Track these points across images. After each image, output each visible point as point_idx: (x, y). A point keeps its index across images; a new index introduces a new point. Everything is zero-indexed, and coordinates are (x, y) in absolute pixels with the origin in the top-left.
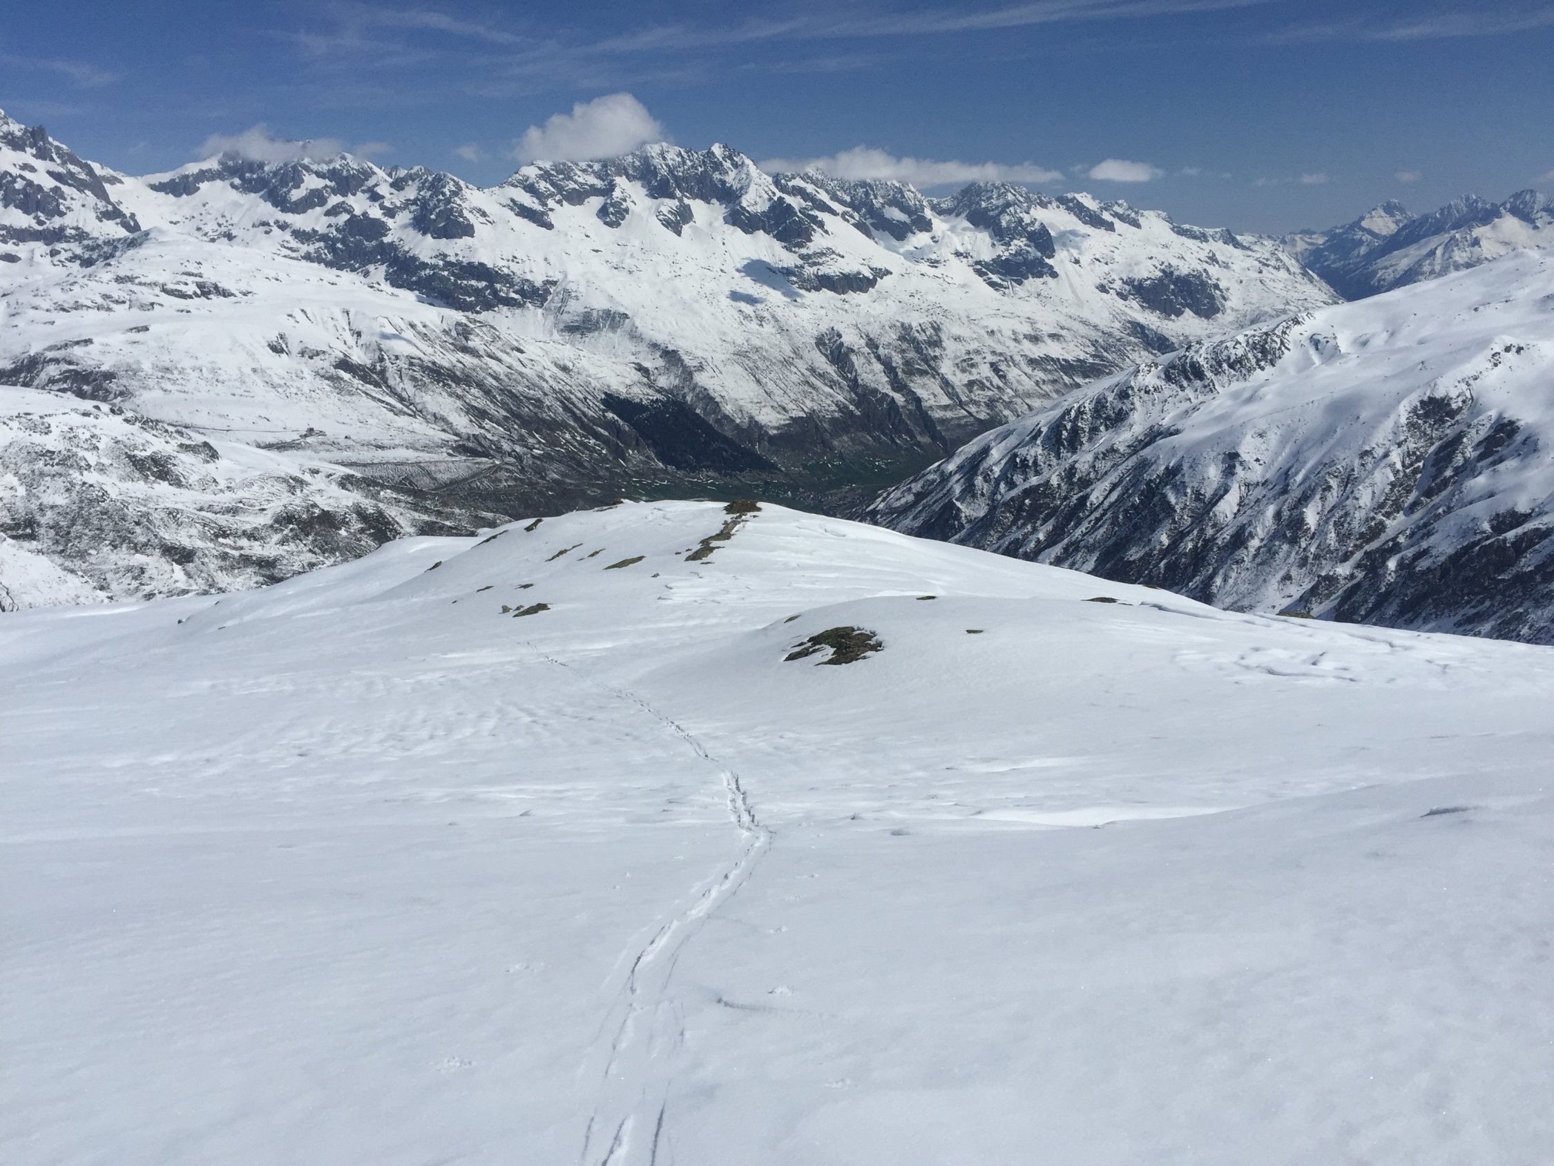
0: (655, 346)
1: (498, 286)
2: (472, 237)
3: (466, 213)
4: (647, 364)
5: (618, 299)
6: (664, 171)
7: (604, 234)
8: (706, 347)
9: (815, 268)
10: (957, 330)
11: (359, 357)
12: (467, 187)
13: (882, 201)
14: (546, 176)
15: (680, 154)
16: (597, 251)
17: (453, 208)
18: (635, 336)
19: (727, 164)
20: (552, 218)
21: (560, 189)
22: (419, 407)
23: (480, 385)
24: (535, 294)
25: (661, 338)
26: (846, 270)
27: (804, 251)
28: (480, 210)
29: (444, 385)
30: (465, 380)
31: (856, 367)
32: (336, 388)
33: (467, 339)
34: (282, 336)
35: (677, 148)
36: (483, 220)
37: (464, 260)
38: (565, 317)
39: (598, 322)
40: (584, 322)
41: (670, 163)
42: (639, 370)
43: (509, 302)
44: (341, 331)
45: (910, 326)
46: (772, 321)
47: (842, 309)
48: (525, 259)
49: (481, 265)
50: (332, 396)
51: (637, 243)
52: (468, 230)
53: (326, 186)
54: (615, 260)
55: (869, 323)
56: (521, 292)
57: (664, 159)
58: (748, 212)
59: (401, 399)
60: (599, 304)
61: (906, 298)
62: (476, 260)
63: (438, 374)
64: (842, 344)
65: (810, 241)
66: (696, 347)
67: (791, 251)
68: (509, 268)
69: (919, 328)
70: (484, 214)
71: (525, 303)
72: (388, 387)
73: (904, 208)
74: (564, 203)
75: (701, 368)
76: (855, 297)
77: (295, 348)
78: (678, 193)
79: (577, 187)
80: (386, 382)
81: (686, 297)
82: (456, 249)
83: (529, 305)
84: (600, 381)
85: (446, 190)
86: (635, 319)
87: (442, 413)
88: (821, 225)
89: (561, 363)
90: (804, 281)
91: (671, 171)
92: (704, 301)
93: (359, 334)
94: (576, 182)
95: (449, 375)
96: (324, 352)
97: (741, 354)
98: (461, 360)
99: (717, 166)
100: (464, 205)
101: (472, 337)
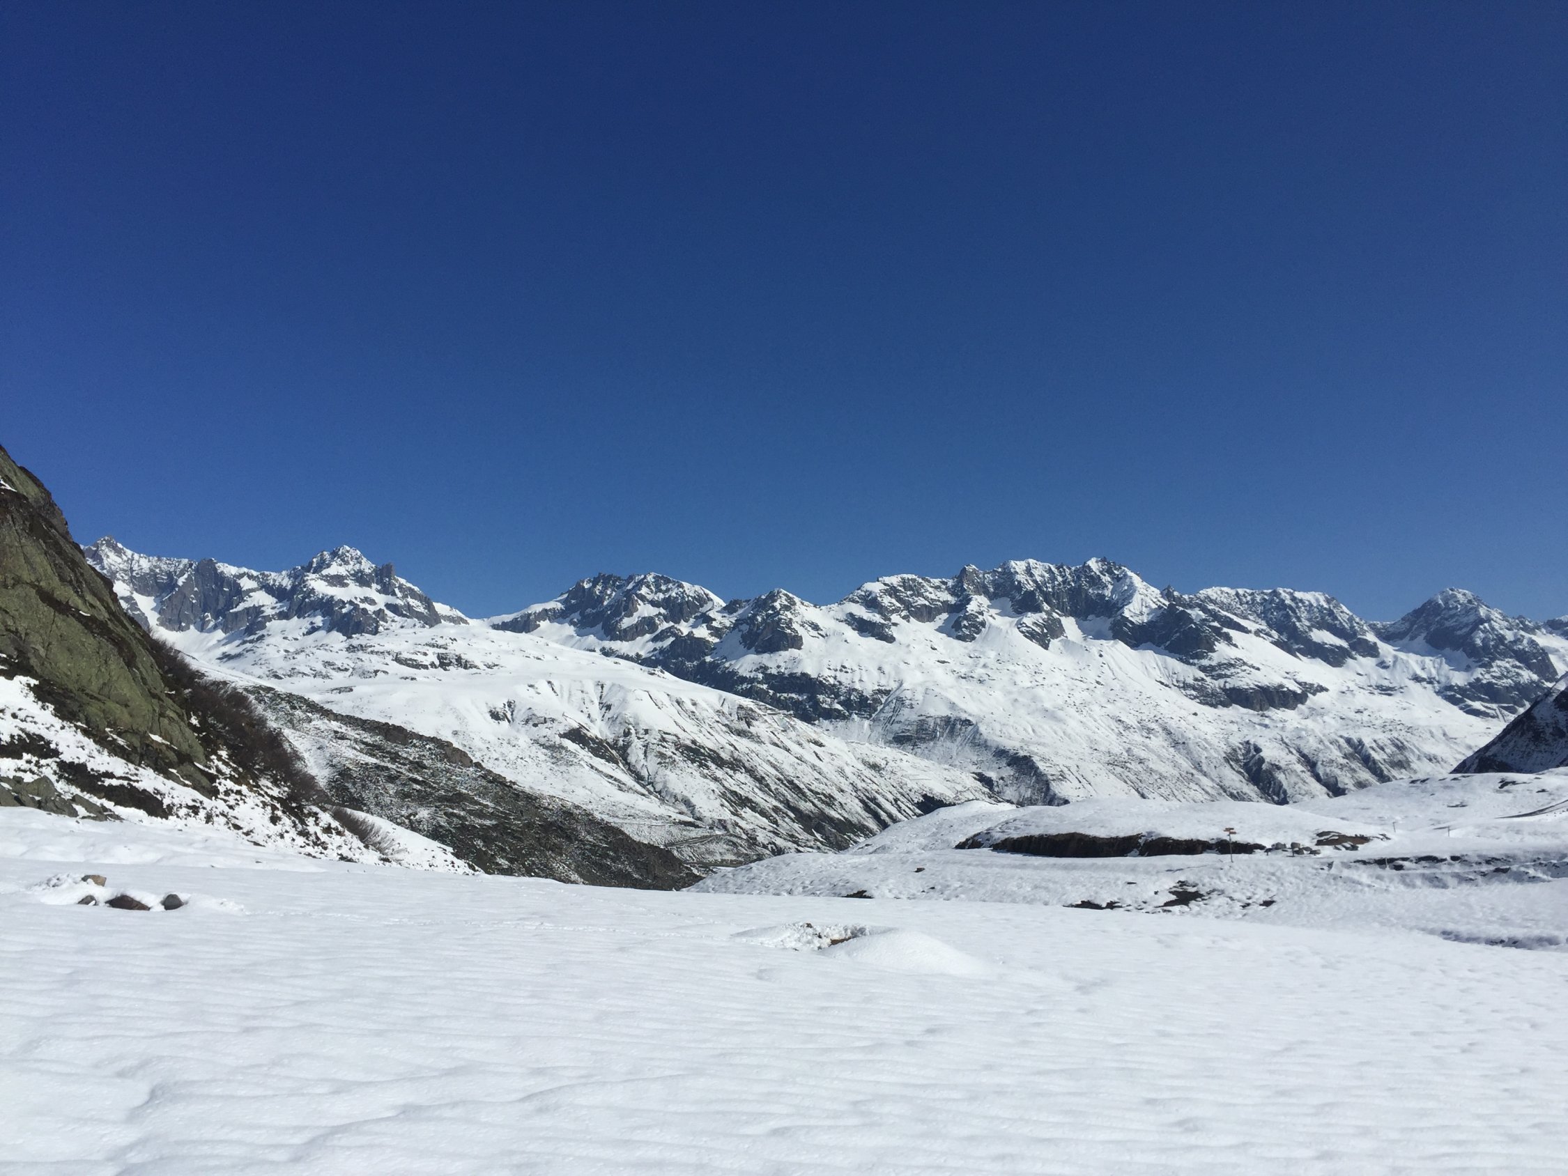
0: (1001, 753)
1: (821, 697)
2: (800, 649)
3: (795, 626)
4: (992, 775)
5: (961, 704)
6: (1030, 587)
7: (955, 649)
8: (1069, 754)
9: (1221, 682)
10: (1429, 748)
11: (601, 732)
12: (803, 604)
13: (1307, 623)
14: (892, 591)
15: (1050, 571)
16: (943, 662)
17: (780, 619)
18: (978, 743)
19: (1106, 578)
20: (894, 631)
21: (908, 606)
22: (659, 787)
23: (751, 772)
24: (861, 705)
25: (1011, 744)
26: (1265, 682)
27: (1205, 662)
28: (813, 623)
29: (701, 765)
30: (731, 763)
31: (1285, 785)
32: (553, 757)
33: (749, 724)
34: (510, 704)
35: (1047, 565)
36: (815, 633)
37: (786, 672)
38: (896, 727)
39: (934, 731)
40: (917, 732)
41: (1039, 579)
42: (980, 780)
43: (830, 715)
44: (588, 704)
45: (1360, 742)
46: (1162, 734)
47: (1260, 724)
48: (856, 668)
49: (804, 675)
50: (544, 765)
51: (992, 655)
52: (796, 642)
53: (660, 614)
54: (963, 671)
55: (1300, 737)
56: (847, 704)
57: (1031, 575)
58: (1132, 623)
59: (639, 778)
60: (938, 710)
61: (1352, 715)
62: (798, 671)
63: (694, 753)
64: (1262, 760)
65: (1214, 651)
66: (1057, 754)
67: (1189, 663)
68: (835, 678)
69: (1374, 745)
70: (816, 627)
71: (851, 714)
72: (627, 763)
73: (1338, 631)
74: (912, 619)
75: (1062, 777)
76: (1277, 714)
77: (520, 715)
78: (1046, 607)
79: (927, 603)
80: (625, 759)
81: (1048, 705)
82: (779, 662)
83: (855, 716)
84: (921, 783)
85: (777, 605)
86: (980, 725)
87: (685, 793)
88: (1228, 639)
89: (872, 761)
90: (1207, 695)
91: (1038, 587)
92: (1072, 711)
93: (609, 707)
94: (926, 598)
95: (710, 756)
96: (553, 720)
97: (1115, 764)
98: (734, 743)
99: (1095, 581)
100: (795, 619)
101: (754, 723)
